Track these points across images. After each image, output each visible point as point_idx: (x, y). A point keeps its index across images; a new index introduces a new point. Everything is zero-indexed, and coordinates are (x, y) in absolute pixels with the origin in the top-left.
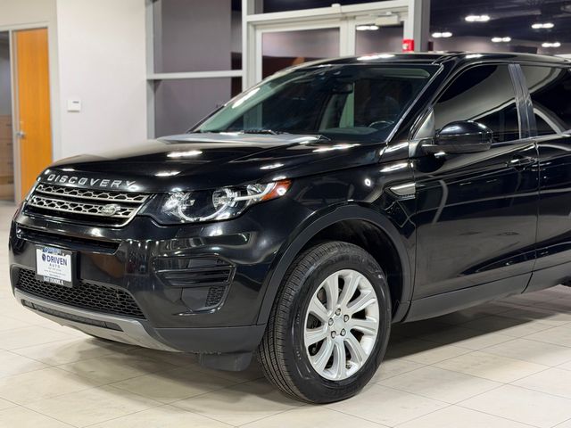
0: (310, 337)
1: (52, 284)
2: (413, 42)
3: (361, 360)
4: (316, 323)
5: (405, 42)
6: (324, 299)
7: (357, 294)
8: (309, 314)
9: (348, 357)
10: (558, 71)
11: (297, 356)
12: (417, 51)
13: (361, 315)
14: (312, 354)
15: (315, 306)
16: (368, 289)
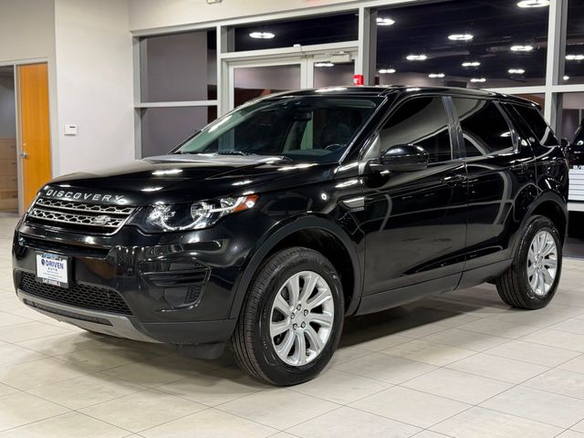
0: (275, 329)
1: (50, 285)
2: (362, 77)
3: (319, 348)
4: (280, 317)
5: (356, 77)
6: (287, 297)
7: (315, 292)
8: (275, 310)
9: (308, 346)
10: (484, 103)
11: (264, 345)
12: (366, 85)
13: (319, 310)
14: (276, 344)
15: (279, 302)
16: (324, 288)
